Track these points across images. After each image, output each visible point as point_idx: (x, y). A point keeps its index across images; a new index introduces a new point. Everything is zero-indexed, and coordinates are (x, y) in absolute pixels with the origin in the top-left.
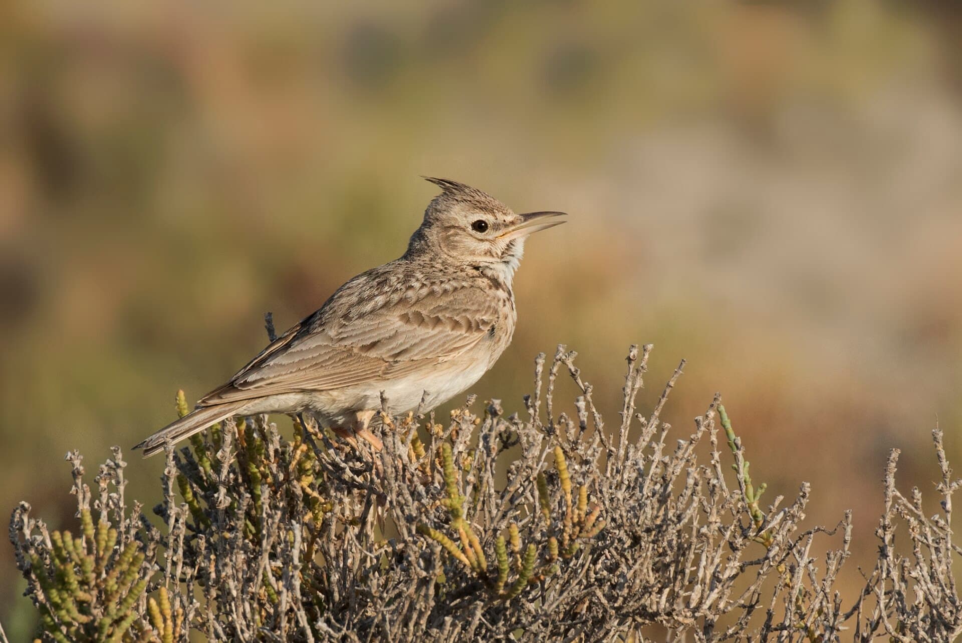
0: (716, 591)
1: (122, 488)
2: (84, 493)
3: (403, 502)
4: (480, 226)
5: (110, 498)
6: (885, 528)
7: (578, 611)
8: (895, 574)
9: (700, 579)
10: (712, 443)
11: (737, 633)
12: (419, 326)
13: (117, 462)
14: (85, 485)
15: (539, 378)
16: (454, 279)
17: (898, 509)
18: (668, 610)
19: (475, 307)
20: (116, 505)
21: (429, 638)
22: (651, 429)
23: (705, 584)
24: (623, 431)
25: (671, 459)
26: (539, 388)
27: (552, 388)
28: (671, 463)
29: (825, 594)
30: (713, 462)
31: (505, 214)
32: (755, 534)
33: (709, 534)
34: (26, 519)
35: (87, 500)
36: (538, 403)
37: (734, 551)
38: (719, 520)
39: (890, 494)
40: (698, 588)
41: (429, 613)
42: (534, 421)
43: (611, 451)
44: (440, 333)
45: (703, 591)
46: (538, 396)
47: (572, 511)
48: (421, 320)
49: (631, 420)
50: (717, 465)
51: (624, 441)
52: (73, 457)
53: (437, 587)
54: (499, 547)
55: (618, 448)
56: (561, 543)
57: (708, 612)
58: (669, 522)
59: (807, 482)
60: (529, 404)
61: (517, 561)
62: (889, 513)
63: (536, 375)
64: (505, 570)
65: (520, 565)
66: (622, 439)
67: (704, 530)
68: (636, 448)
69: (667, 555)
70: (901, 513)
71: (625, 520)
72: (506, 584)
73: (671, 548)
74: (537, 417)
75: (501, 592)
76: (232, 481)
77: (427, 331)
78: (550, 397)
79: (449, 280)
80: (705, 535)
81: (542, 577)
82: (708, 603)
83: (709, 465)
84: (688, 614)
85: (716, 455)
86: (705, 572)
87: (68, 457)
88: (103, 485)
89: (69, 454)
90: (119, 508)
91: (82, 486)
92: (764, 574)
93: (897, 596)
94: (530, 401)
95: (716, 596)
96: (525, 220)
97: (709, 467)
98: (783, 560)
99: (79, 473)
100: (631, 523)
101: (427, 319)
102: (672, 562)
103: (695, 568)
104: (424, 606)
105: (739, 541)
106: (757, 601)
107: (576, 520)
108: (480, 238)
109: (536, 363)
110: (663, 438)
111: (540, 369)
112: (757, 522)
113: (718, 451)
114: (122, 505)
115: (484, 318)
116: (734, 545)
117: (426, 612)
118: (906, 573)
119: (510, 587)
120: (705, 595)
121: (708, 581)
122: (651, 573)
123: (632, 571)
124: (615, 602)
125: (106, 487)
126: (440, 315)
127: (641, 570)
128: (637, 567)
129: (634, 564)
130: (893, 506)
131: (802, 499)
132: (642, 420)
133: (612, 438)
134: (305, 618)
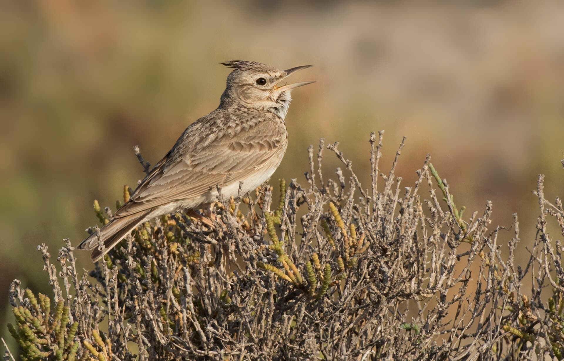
0: (444, 274)
1: (74, 263)
2: (52, 269)
3: (247, 249)
4: (261, 82)
5: (68, 269)
6: (542, 223)
7: (362, 298)
8: (552, 250)
9: (434, 269)
10: (430, 185)
11: (460, 298)
12: (241, 151)
13: (68, 248)
14: (52, 265)
15: (312, 160)
16: (254, 117)
17: (548, 211)
18: (417, 291)
19: (270, 134)
20: (72, 273)
21: (274, 328)
22: (391, 181)
23: (437, 272)
24: (374, 185)
25: (403, 200)
26: (313, 167)
27: (320, 165)
28: (404, 202)
29: (511, 267)
30: (432, 196)
31: (274, 72)
32: (463, 236)
33: (435, 242)
34: (19, 290)
35: (55, 273)
36: (313, 176)
37: (452, 249)
38: (439, 231)
39: (542, 202)
40: (433, 274)
41: (272, 313)
42: (313, 187)
43: (369, 199)
44: (253, 153)
45: (436, 276)
46: (313, 171)
47: (348, 239)
48: (241, 147)
49: (378, 178)
50: (434, 197)
51: (375, 191)
52: (42, 248)
53: (275, 297)
54: (309, 268)
55: (372, 196)
56: (344, 259)
57: (441, 289)
58: (402, 237)
59: (489, 200)
60: (308, 177)
61: (320, 274)
62: (544, 214)
63: (310, 159)
64: (314, 281)
65: (322, 277)
66: (374, 190)
67: (432, 239)
68: (383, 194)
69: (411, 257)
70: (550, 213)
71: (376, 240)
72: (316, 289)
73: (414, 253)
74: (314, 184)
75: (314, 294)
76: (135, 252)
77: (246, 153)
78: (320, 171)
79: (251, 119)
80: (433, 243)
81: (337, 282)
82: (441, 283)
83: (429, 198)
84: (429, 291)
85: (433, 192)
86: (436, 265)
87: (39, 249)
88: (63, 262)
89: (39, 247)
90: (74, 275)
91: (50, 265)
92: (472, 260)
93: (555, 264)
94: (308, 175)
95: (445, 278)
96: (288, 74)
97: (430, 200)
98: (482, 249)
99: (47, 257)
100: (380, 241)
101: (244, 146)
102: (415, 261)
103: (429, 262)
104: (269, 310)
105: (454, 243)
106: (470, 277)
107: (351, 244)
108: (262, 89)
109: (309, 152)
110: (398, 186)
111: (311, 155)
112: (463, 230)
113: (434, 189)
114: (75, 273)
115: (276, 139)
116: (451, 245)
117: (271, 313)
118: (559, 249)
119: (318, 290)
120: (438, 279)
121: (438, 270)
122: (403, 270)
123: (391, 270)
124: (384, 290)
125: (64, 263)
126: (252, 142)
127: (396, 270)
128: (394, 267)
129: (392, 265)
130: (545, 209)
131: (488, 211)
132: (385, 177)
133: (368, 191)
134: (199, 325)
